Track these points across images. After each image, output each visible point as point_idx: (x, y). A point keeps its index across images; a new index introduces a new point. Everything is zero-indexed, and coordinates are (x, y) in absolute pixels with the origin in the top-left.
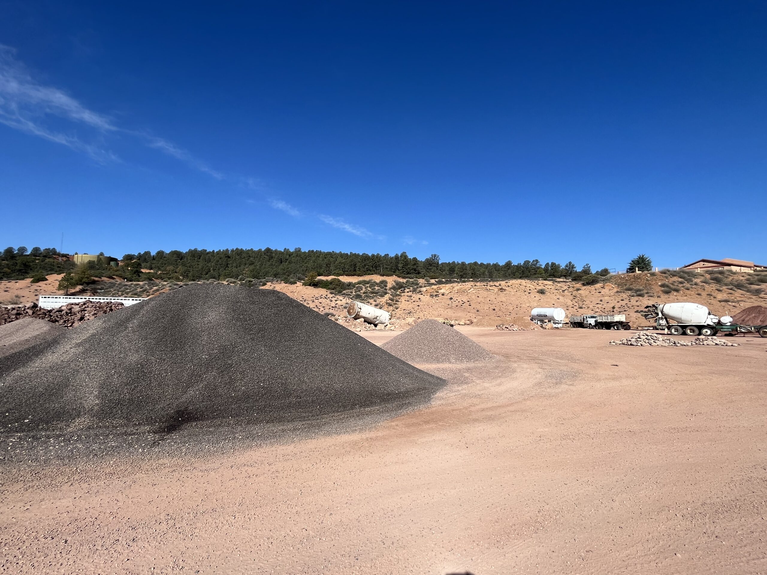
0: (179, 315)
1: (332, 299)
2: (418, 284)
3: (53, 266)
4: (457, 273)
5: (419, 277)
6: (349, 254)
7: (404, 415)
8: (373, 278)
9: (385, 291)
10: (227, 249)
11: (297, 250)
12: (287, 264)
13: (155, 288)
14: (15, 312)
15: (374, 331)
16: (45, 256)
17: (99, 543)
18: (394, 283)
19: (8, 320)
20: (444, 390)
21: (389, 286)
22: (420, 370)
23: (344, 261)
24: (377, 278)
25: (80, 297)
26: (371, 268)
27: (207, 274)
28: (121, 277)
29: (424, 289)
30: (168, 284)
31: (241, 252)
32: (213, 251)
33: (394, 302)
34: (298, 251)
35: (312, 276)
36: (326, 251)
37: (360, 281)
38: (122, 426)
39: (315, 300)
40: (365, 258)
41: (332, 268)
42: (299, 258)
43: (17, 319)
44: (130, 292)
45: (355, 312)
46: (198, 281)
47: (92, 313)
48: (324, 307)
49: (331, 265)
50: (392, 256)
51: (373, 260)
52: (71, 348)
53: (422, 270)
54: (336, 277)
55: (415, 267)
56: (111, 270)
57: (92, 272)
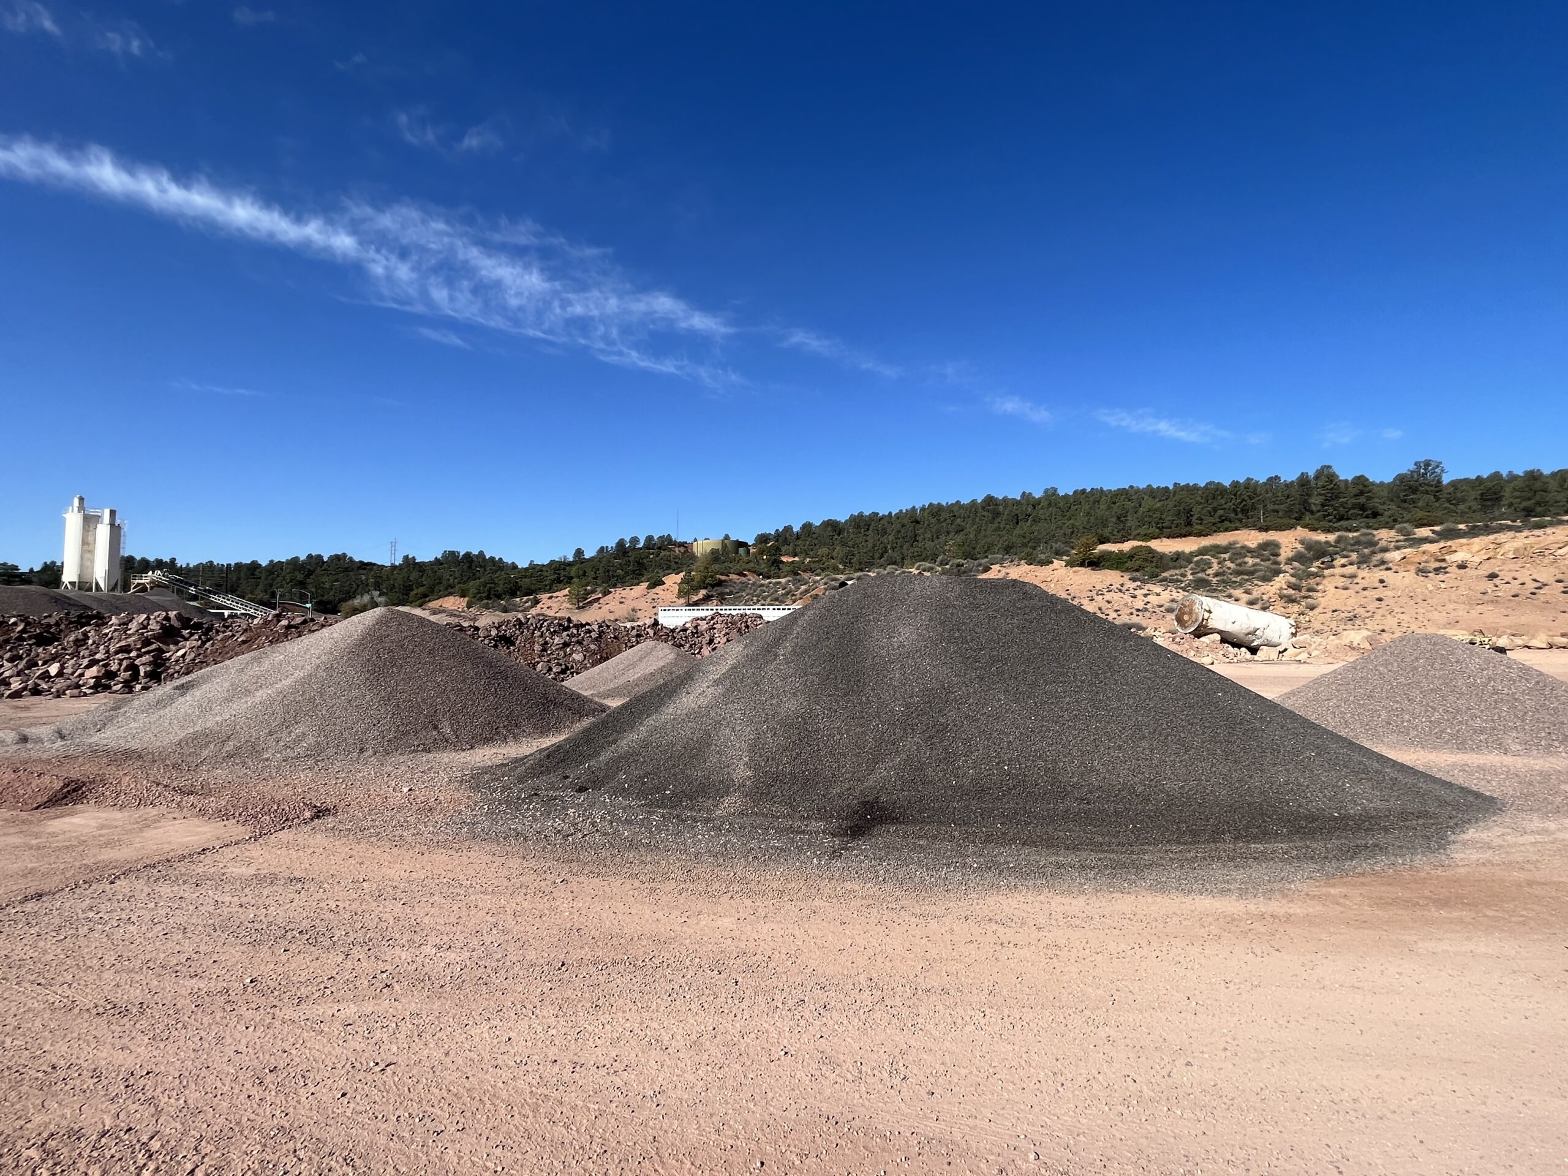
0: (851, 634)
1: (1136, 592)
2: (1375, 544)
3: (670, 561)
4: (1510, 505)
5: (1376, 525)
6: (1171, 487)
7: (1363, 874)
8: (1239, 538)
9: (1274, 567)
10: (914, 507)
11: (1049, 493)
12: (1028, 523)
13: (803, 587)
14: (634, 632)
15: (1250, 665)
16: (659, 548)
17: (779, 997)
18: (1299, 546)
19: (629, 644)
20: (1491, 824)
21: (1285, 553)
22: (1402, 765)
23: (1159, 505)
24: (1251, 538)
25: (705, 608)
26: (1232, 515)
27: (881, 557)
28: (754, 572)
29: (1396, 555)
30: (822, 579)
31: (939, 511)
32: (890, 513)
33: (1303, 593)
34: (1051, 495)
35: (1088, 544)
36: (1114, 488)
37: (1204, 547)
38: (784, 817)
39: (1095, 597)
40: (1215, 491)
41: (1132, 522)
42: (1054, 510)
43: (638, 643)
44: (768, 596)
45: (1196, 620)
46: (868, 571)
47: (723, 633)
48: (1116, 611)
49: (1129, 518)
50: (1289, 480)
51: (1235, 495)
52: (708, 687)
53: (1385, 507)
54: (1143, 544)
55: (1362, 500)
56: (741, 562)
57: (717, 566)
